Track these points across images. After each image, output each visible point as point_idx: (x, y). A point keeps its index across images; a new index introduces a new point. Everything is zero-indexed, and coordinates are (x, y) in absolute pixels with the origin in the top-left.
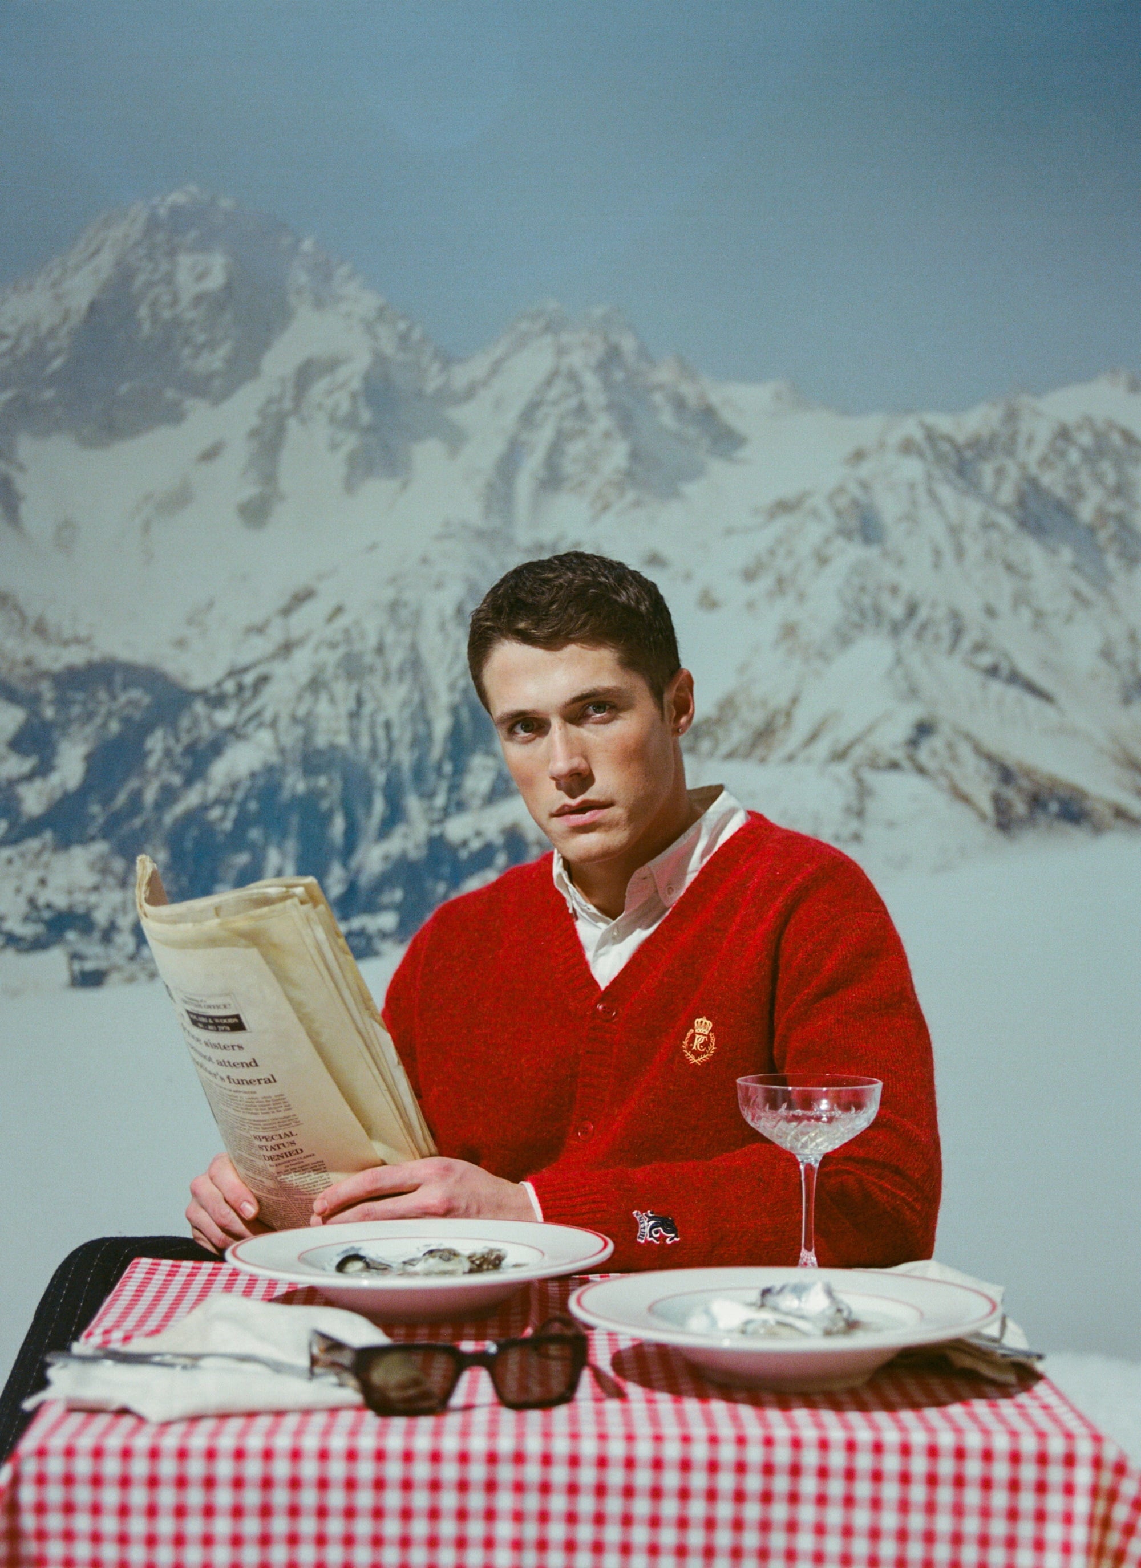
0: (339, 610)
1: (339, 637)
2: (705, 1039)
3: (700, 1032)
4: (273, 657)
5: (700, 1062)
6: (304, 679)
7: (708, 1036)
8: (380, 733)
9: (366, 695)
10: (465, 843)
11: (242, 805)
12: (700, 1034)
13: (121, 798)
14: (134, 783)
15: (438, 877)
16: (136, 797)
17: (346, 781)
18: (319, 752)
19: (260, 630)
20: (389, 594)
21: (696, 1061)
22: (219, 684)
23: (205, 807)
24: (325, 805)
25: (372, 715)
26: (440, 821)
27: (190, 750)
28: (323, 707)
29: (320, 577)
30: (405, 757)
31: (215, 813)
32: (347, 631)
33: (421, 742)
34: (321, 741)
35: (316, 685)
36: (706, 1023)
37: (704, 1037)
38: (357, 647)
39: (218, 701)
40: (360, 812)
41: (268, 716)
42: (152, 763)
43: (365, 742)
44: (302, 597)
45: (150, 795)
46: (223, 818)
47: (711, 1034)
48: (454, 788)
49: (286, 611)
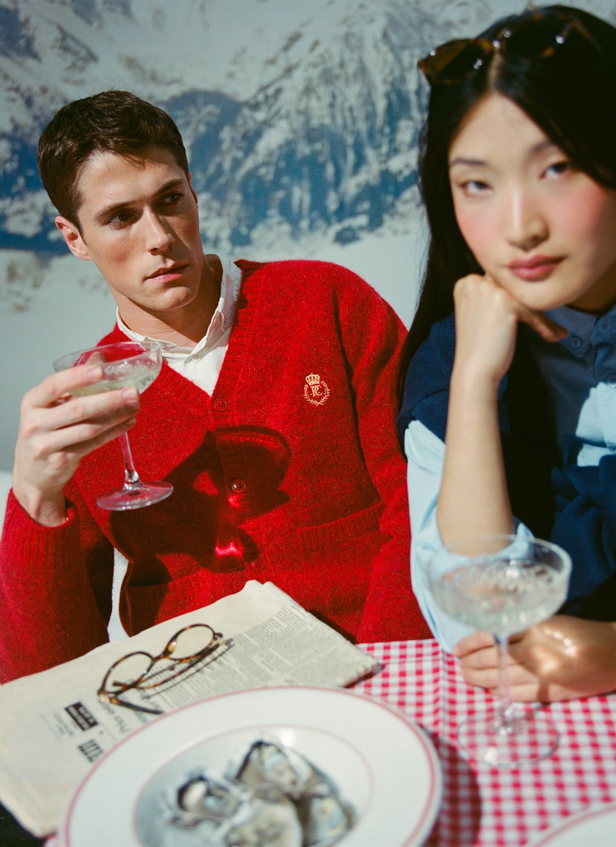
0: (316, 44)
1: (318, 60)
2: (319, 387)
3: (313, 384)
4: (282, 77)
5: (323, 403)
6: (301, 87)
7: (321, 384)
8: (347, 114)
9: (337, 93)
10: (400, 172)
11: (277, 165)
12: (313, 385)
13: (212, 169)
14: (217, 159)
15: (387, 193)
16: (220, 167)
17: (332, 143)
18: (314, 129)
19: (272, 62)
20: (343, 30)
21: (319, 403)
22: (255, 97)
23: (256, 168)
24: (321, 159)
25: (342, 104)
26: (385, 162)
27: (245, 137)
28: (314, 103)
29: (303, 25)
30: (362, 127)
31: (263, 171)
32: (322, 56)
33: (371, 116)
34: (315, 122)
35: (308, 90)
36: (314, 377)
37: (317, 386)
38: (329, 65)
39: (255, 107)
40: (341, 161)
41: (283, 112)
42: (226, 145)
43: (339, 121)
44: (294, 38)
45: (227, 165)
46: (267, 173)
47: (321, 382)
48: (392, 141)
49: (286, 48)
